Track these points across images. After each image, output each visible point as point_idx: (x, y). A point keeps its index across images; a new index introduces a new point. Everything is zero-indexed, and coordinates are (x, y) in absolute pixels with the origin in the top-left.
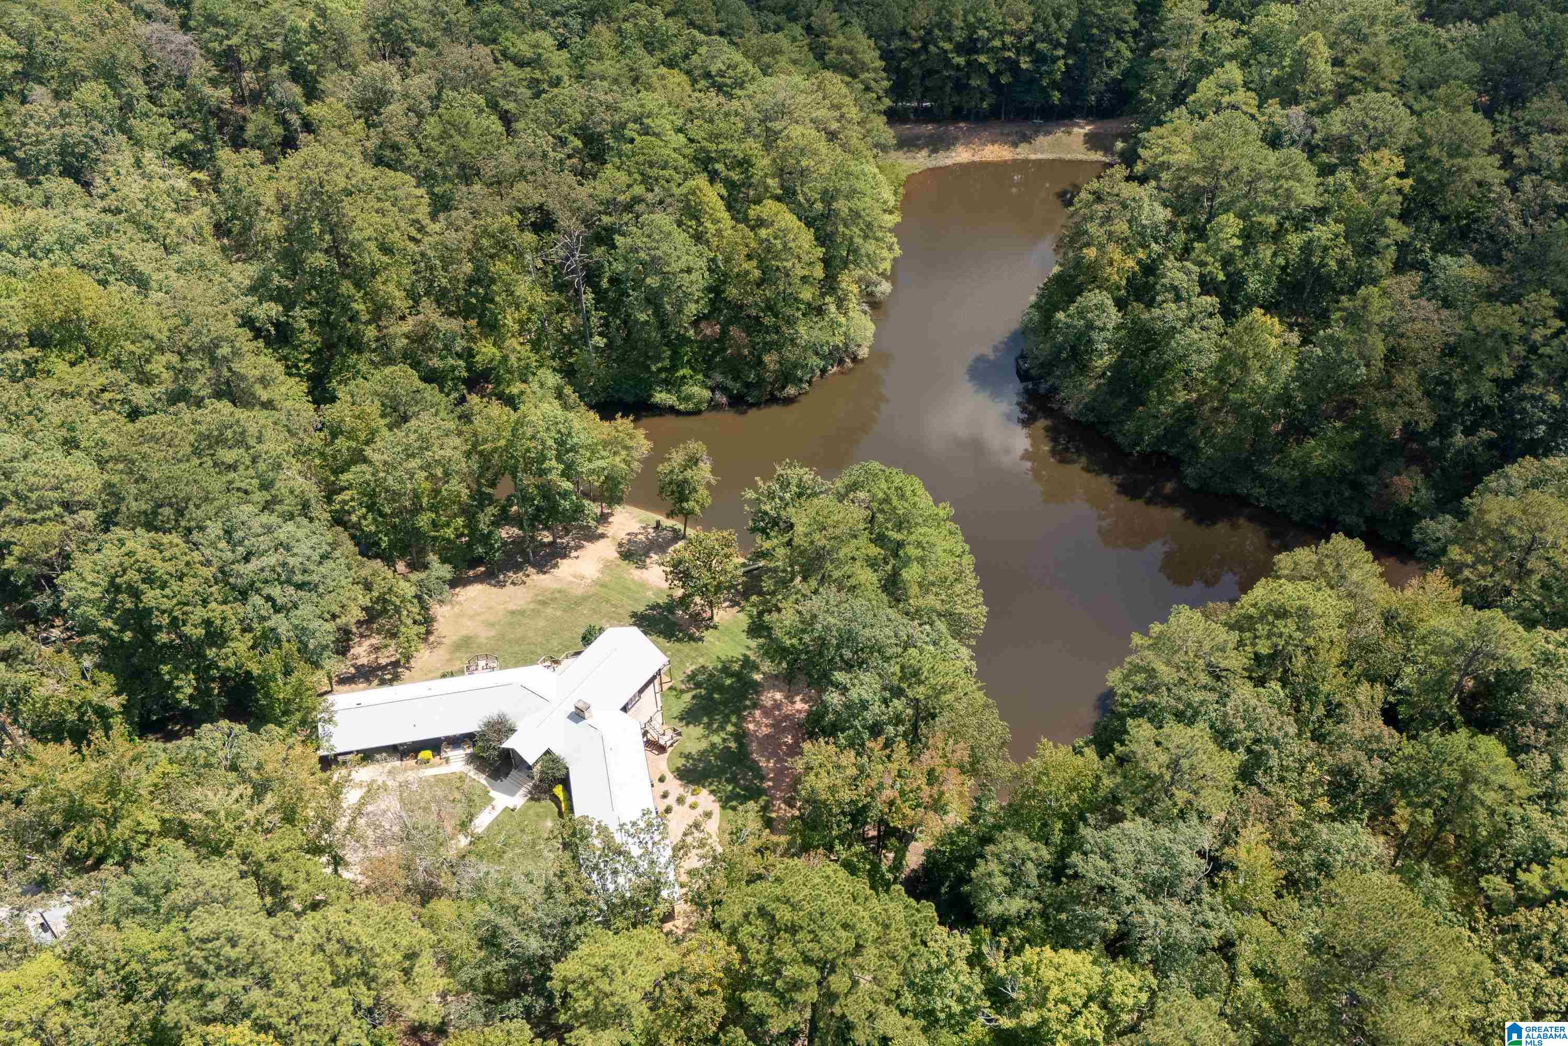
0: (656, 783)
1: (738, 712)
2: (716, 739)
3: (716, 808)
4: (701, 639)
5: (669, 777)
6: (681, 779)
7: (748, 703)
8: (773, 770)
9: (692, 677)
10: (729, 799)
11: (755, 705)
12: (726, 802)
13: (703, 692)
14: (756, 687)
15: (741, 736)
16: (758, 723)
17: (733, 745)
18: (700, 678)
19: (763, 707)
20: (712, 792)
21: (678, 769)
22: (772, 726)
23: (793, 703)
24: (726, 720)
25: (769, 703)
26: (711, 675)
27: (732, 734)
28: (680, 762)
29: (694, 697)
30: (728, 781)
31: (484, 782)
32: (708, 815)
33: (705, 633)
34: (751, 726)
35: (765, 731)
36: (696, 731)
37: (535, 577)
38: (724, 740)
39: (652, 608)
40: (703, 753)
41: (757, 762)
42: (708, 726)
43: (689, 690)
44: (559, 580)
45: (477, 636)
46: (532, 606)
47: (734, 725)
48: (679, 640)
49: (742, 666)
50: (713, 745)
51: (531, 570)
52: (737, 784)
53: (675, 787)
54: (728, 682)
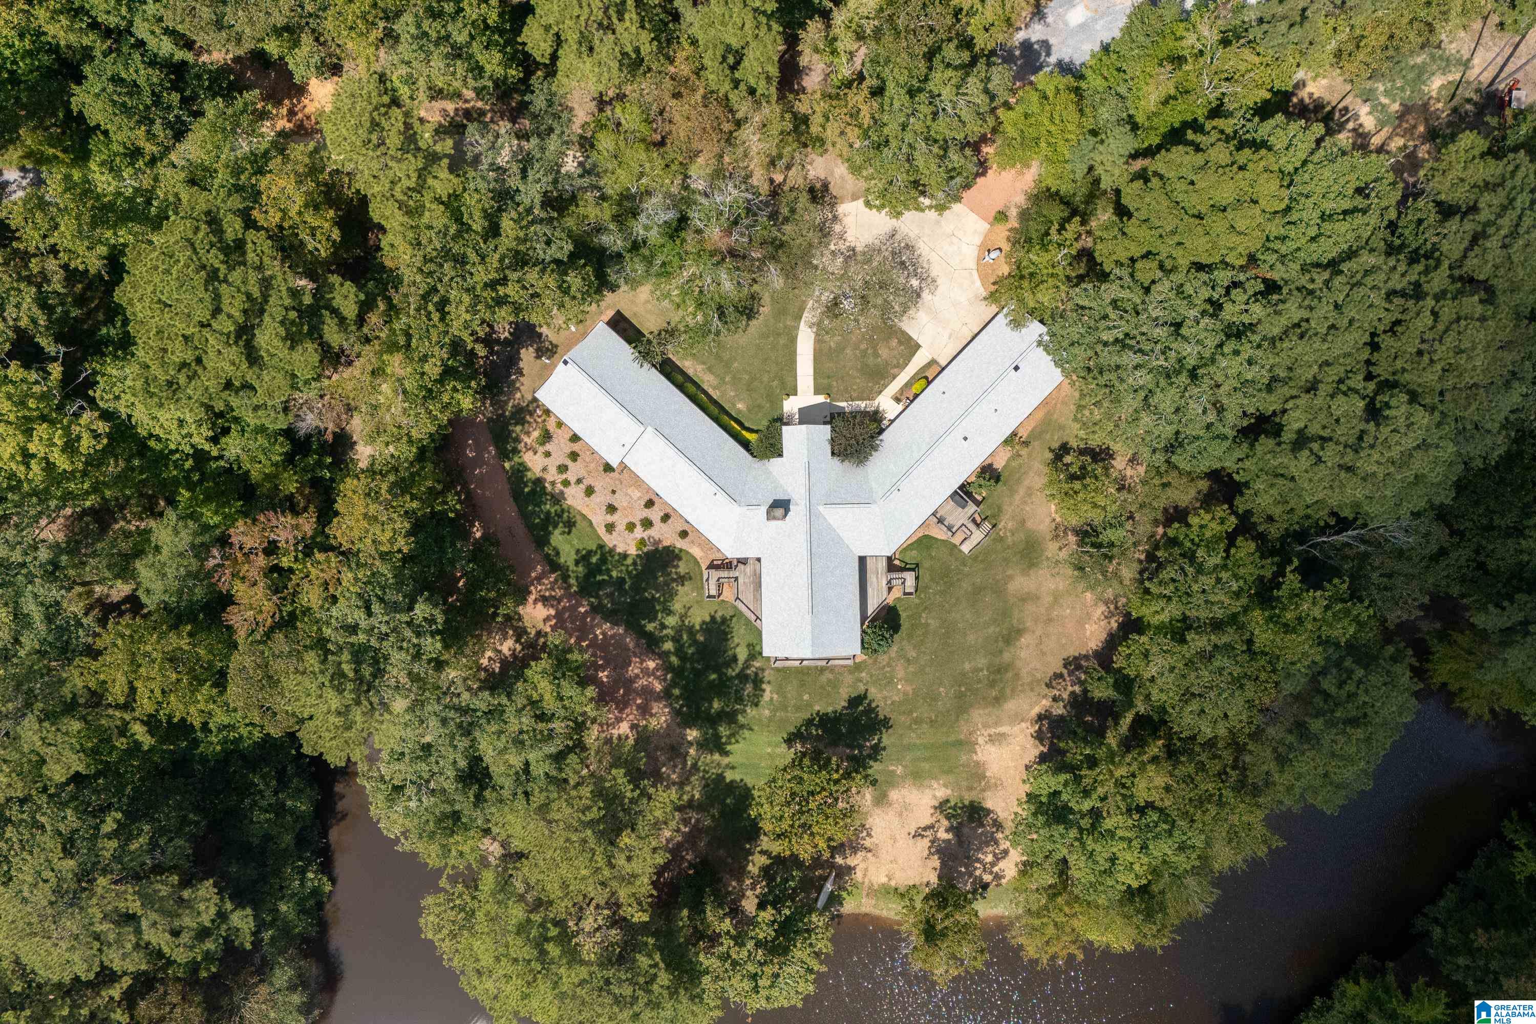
0: (686, 527)
1: (678, 672)
2: (671, 621)
3: (610, 540)
4: (789, 741)
5: (680, 544)
6: (667, 548)
7: (677, 692)
8: (592, 627)
9: (757, 682)
10: (603, 560)
11: (667, 694)
12: (606, 554)
13: (731, 673)
14: (685, 719)
15: (651, 644)
16: (646, 672)
17: (650, 627)
18: (749, 688)
19: (658, 698)
20: (625, 556)
21: (679, 558)
22: (631, 681)
23: (633, 727)
24: (679, 651)
25: (656, 707)
26: (740, 699)
27: (662, 639)
28: (683, 568)
29: (735, 659)
30: (621, 581)
31: (843, 404)
32: (610, 528)
33: (791, 754)
34: (651, 665)
35: (633, 670)
36: (698, 618)
37: (1046, 703)
38: (663, 626)
39: (877, 750)
40: (672, 594)
41: (615, 623)
42: (691, 630)
43: (747, 665)
44: (1018, 718)
45: (1025, 572)
46: (1007, 656)
47: (667, 653)
48: (809, 722)
49: (717, 737)
50: (670, 612)
51: (1059, 710)
52: (610, 582)
53: (665, 535)
54: (716, 705)
